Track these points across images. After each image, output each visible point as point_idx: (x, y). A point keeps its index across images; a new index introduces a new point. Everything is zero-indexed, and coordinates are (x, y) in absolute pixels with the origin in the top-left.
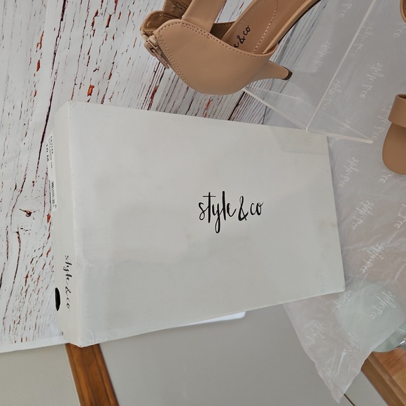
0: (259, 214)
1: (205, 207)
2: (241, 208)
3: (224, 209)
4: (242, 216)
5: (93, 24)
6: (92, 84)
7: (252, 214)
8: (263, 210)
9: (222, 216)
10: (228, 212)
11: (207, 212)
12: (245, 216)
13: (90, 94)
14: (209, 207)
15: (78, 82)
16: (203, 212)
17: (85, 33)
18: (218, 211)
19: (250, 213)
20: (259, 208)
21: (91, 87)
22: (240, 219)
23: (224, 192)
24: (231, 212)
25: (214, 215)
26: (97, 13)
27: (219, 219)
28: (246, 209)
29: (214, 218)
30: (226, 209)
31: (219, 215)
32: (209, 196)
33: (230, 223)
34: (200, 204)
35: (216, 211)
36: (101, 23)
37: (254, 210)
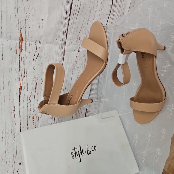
0: (95, 150)
1: (73, 154)
2: (88, 150)
3: (81, 152)
4: (89, 153)
5: (30, 99)
6: (33, 115)
7: (93, 151)
8: (97, 148)
9: (81, 155)
10: (83, 153)
11: (75, 156)
12: (90, 153)
13: (33, 118)
14: (75, 153)
15: (29, 117)
16: (73, 156)
17: (28, 102)
18: (79, 154)
19: (92, 151)
20: (95, 147)
21: (33, 116)
22: (88, 154)
23: (80, 146)
25: (78, 155)
26: (30, 96)
27: (80, 156)
28: (90, 150)
29: (78, 157)
30: (82, 152)
31: (79, 155)
32: (75, 149)
33: (84, 157)
34: (71, 153)
35: (78, 154)
36: (32, 98)
37: (93, 149)
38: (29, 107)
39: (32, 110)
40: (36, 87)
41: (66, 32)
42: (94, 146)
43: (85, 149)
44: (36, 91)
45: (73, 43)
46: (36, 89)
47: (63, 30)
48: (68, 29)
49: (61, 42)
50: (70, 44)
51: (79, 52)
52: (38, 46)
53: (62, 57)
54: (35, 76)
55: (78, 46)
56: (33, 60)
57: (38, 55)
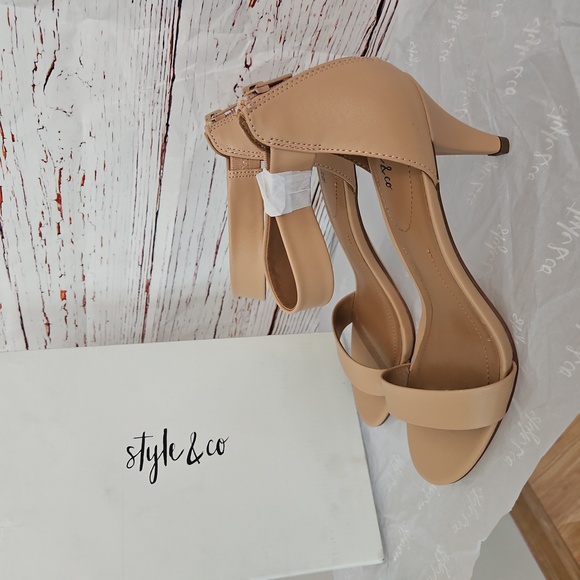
0: (220, 453)
1: (135, 451)
2: (192, 448)
3: (165, 452)
4: (193, 458)
5: (40, 235)
6: (63, 289)
7: (210, 454)
8: (228, 448)
9: (161, 461)
10: (171, 455)
11: (138, 459)
12: (197, 459)
13: (64, 299)
14: (142, 451)
15: (45, 290)
16: (133, 458)
17: (35, 244)
18: (155, 455)
19: (205, 453)
20: (221, 445)
21: (63, 292)
22: (189, 462)
23: (165, 431)
24: (175, 454)
25: (149, 460)
26: (41, 225)
27: (156, 464)
28: (199, 448)
29: (148, 465)
30: (168, 450)
31: (156, 460)
32: (144, 437)
33: (174, 471)
34: (128, 448)
35: (153, 455)
36: (49, 232)
37: (213, 448)
38: (41, 259)
39: (56, 273)
40: (59, 196)
42: (219, 441)
43: (181, 445)
44: (60, 209)
46: (59, 200)
50: (204, 27)
51: (246, 67)
52: (49, 26)
55: (244, 39)
56: (34, 86)
57: (52, 68)
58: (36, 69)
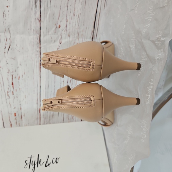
0: (57, 163)
1: (28, 162)
2: (47, 161)
3: (38, 162)
5: (8, 95)
6: (15, 113)
7: (53, 163)
8: (59, 161)
10: (40, 163)
12: (49, 165)
14: (30, 162)
16: (27, 164)
17: (7, 98)
18: (34, 163)
19: (52, 163)
20: (57, 160)
22: (46, 166)
23: (39, 155)
24: (41, 163)
25: (32, 165)
26: (8, 92)
27: (34, 167)
28: (50, 161)
29: (32, 167)
32: (31, 157)
33: (40, 170)
34: (26, 161)
36: (10, 94)
37: (54, 161)
39: (13, 107)
41: (39, 19)
43: (43, 160)
44: (13, 87)
45: (50, 33)
46: (13, 84)
47: (35, 17)
48: (40, 16)
49: (35, 32)
51: (60, 43)
52: (8, 37)
53: (38, 49)
54: (9, 71)
56: (5, 52)
57: (9, 47)
58: (5, 48)
